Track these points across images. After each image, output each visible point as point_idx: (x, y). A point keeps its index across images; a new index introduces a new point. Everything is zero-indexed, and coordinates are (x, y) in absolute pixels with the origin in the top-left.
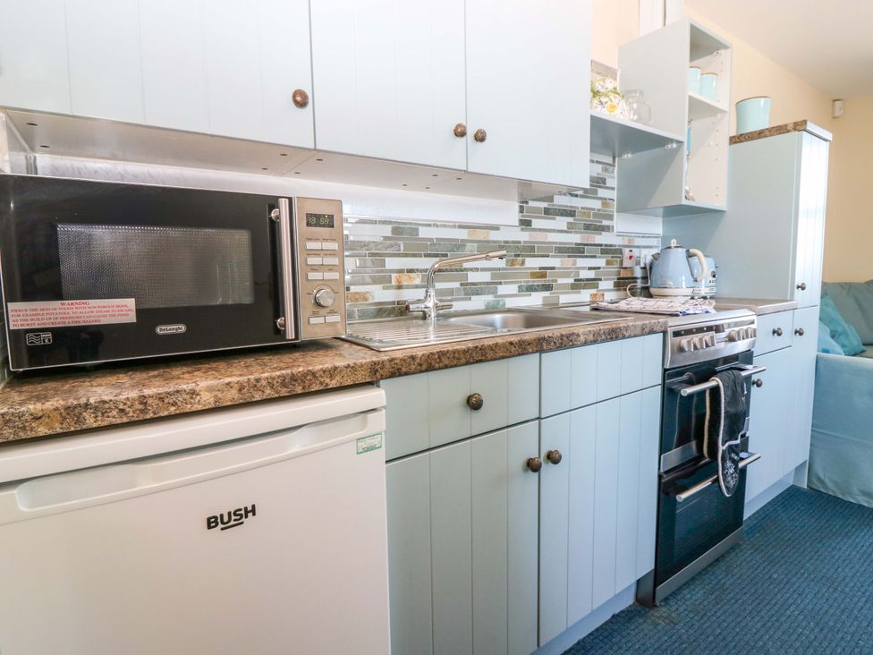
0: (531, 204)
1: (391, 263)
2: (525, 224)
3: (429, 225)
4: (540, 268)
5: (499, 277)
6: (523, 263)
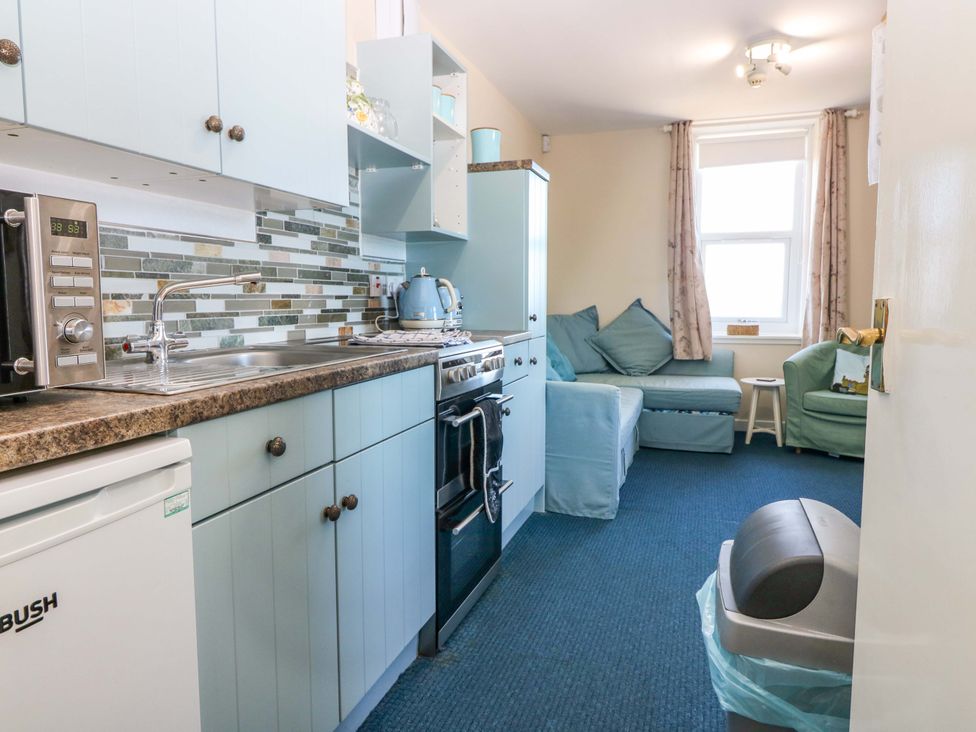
0: (270, 215)
2: (264, 239)
3: (143, 234)
4: (283, 296)
5: (234, 307)
6: (263, 289)
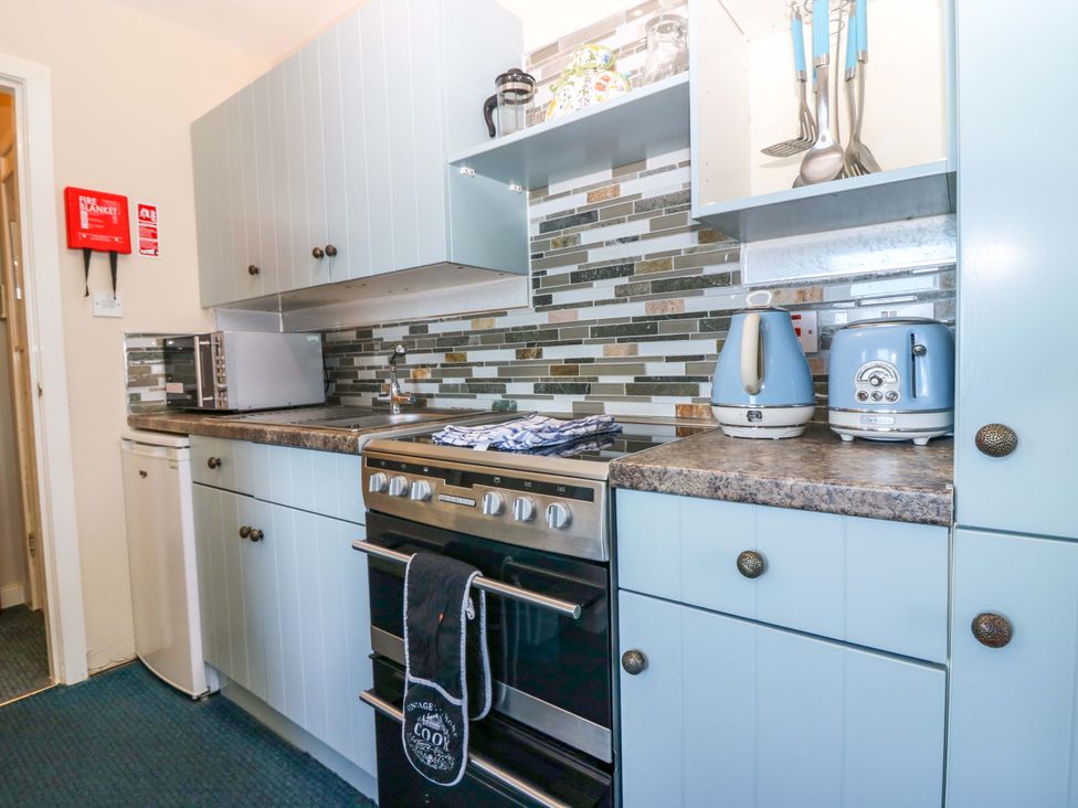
0: (551, 272)
1: (411, 359)
2: (542, 302)
3: (436, 321)
4: (567, 361)
5: (509, 373)
6: (539, 354)
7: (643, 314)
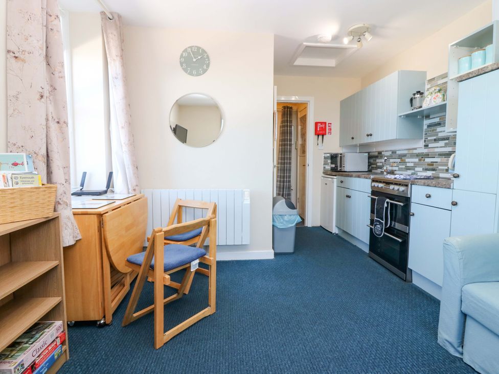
0: (429, 138)
1: (392, 160)
2: (426, 146)
4: (431, 162)
5: (416, 165)
6: (424, 160)
7: (451, 150)
